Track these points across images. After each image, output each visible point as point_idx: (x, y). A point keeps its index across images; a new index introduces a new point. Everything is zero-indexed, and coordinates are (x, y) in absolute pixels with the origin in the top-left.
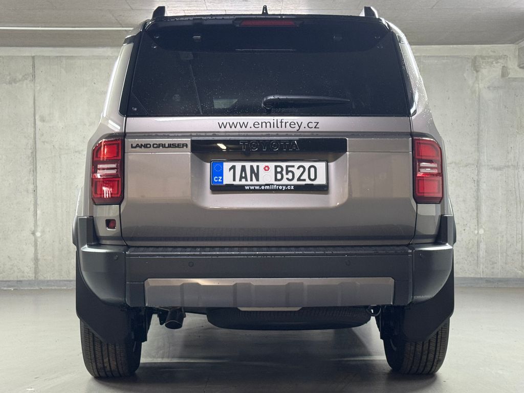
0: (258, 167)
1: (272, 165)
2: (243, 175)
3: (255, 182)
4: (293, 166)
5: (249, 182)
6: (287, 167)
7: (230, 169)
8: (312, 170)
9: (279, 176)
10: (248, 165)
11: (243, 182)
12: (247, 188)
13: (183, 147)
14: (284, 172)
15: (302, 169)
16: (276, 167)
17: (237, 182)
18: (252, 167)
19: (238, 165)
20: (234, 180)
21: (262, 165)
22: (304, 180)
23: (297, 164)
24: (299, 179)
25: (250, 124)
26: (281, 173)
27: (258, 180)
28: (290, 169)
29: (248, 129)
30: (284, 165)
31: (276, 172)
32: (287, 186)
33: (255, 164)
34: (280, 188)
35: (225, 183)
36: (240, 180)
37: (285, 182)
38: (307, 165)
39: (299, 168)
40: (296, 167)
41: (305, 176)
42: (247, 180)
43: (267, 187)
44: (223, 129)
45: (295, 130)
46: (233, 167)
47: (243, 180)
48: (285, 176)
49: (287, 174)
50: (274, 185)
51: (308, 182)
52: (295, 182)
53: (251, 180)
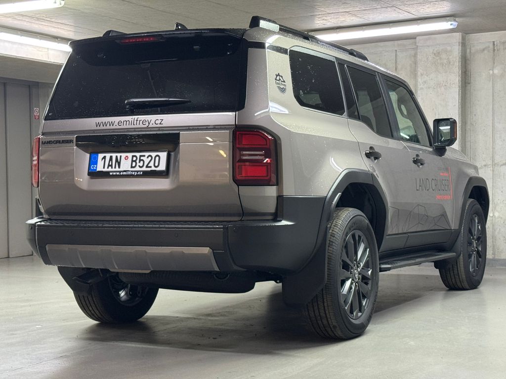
0: (121, 156)
1: (130, 155)
2: (110, 164)
3: (117, 169)
4: (144, 156)
5: (114, 169)
6: (141, 156)
7: (102, 159)
8: (157, 158)
9: (134, 164)
10: (114, 155)
11: (110, 169)
12: (111, 174)
13: (70, 143)
14: (138, 161)
15: (150, 158)
16: (133, 156)
17: (106, 169)
18: (117, 157)
19: (108, 156)
20: (104, 168)
21: (124, 155)
22: (151, 167)
23: (147, 154)
24: (147, 167)
25: (116, 123)
26: (135, 161)
27: (119, 167)
28: (142, 158)
29: (114, 127)
30: (138, 155)
31: (133, 161)
32: (138, 172)
33: (119, 155)
34: (133, 173)
35: (98, 170)
36: (108, 168)
37: (137, 168)
38: (154, 154)
39: (148, 157)
40: (146, 156)
41: (152, 164)
42: (112, 168)
43: (124, 173)
44: (98, 128)
45: (145, 126)
46: (104, 158)
47: (110, 167)
48: (138, 164)
49: (139, 162)
50: (129, 171)
51: (153, 168)
52: (144, 169)
53: (115, 168)
